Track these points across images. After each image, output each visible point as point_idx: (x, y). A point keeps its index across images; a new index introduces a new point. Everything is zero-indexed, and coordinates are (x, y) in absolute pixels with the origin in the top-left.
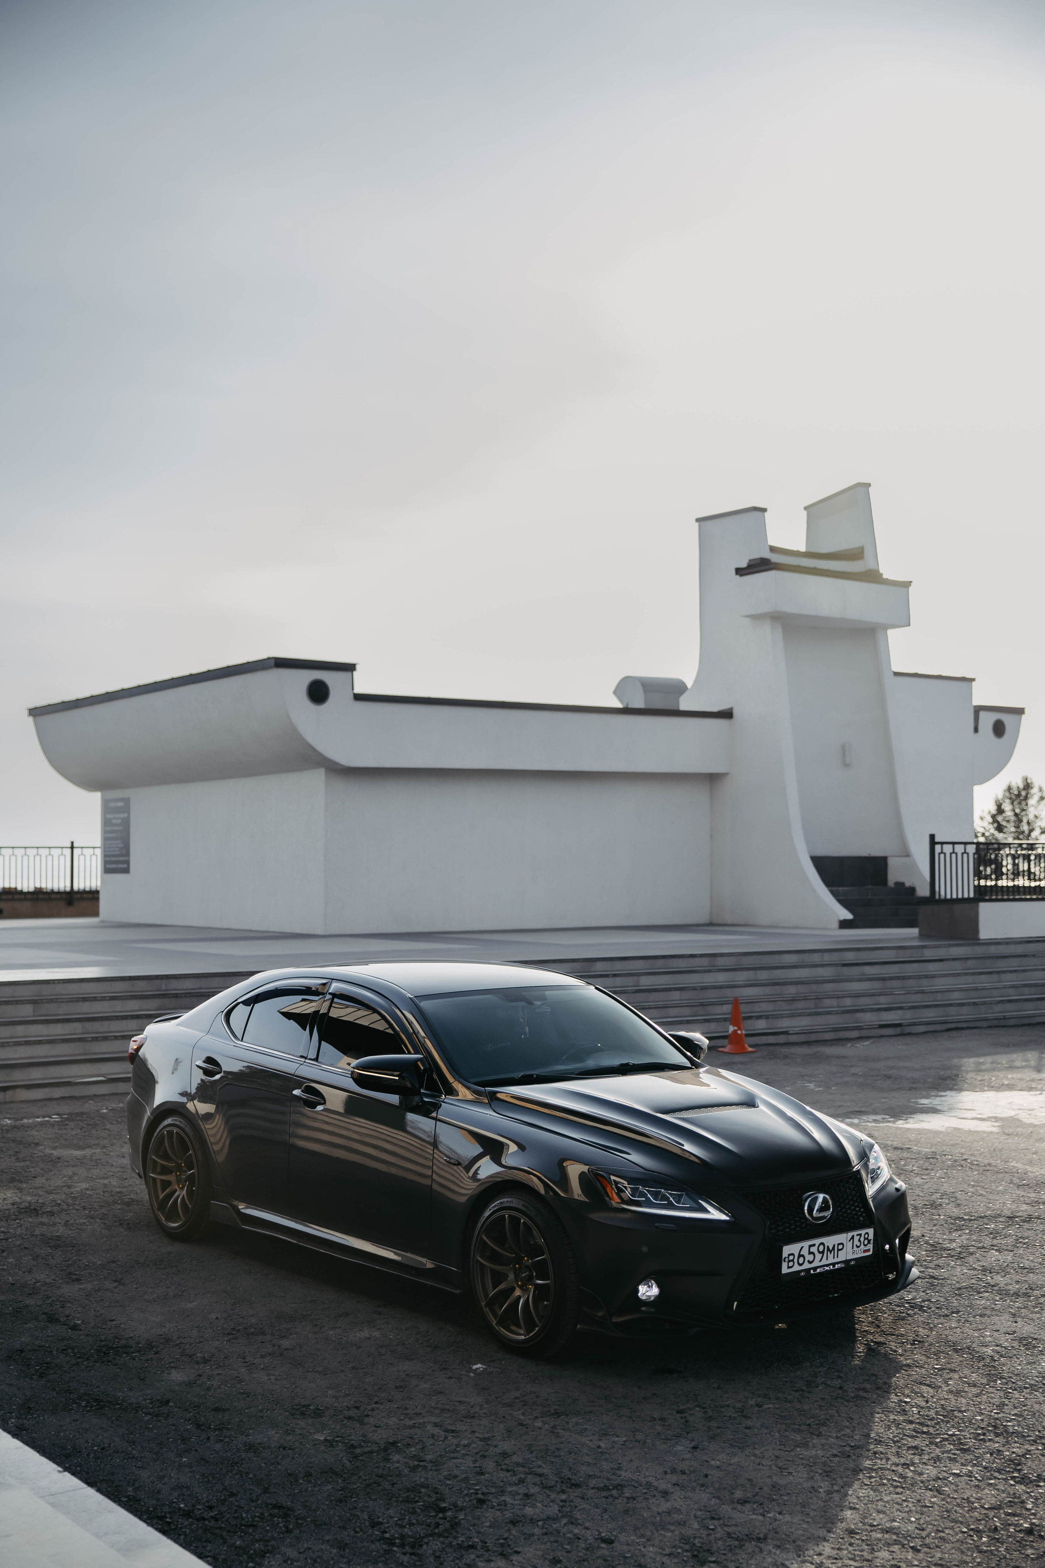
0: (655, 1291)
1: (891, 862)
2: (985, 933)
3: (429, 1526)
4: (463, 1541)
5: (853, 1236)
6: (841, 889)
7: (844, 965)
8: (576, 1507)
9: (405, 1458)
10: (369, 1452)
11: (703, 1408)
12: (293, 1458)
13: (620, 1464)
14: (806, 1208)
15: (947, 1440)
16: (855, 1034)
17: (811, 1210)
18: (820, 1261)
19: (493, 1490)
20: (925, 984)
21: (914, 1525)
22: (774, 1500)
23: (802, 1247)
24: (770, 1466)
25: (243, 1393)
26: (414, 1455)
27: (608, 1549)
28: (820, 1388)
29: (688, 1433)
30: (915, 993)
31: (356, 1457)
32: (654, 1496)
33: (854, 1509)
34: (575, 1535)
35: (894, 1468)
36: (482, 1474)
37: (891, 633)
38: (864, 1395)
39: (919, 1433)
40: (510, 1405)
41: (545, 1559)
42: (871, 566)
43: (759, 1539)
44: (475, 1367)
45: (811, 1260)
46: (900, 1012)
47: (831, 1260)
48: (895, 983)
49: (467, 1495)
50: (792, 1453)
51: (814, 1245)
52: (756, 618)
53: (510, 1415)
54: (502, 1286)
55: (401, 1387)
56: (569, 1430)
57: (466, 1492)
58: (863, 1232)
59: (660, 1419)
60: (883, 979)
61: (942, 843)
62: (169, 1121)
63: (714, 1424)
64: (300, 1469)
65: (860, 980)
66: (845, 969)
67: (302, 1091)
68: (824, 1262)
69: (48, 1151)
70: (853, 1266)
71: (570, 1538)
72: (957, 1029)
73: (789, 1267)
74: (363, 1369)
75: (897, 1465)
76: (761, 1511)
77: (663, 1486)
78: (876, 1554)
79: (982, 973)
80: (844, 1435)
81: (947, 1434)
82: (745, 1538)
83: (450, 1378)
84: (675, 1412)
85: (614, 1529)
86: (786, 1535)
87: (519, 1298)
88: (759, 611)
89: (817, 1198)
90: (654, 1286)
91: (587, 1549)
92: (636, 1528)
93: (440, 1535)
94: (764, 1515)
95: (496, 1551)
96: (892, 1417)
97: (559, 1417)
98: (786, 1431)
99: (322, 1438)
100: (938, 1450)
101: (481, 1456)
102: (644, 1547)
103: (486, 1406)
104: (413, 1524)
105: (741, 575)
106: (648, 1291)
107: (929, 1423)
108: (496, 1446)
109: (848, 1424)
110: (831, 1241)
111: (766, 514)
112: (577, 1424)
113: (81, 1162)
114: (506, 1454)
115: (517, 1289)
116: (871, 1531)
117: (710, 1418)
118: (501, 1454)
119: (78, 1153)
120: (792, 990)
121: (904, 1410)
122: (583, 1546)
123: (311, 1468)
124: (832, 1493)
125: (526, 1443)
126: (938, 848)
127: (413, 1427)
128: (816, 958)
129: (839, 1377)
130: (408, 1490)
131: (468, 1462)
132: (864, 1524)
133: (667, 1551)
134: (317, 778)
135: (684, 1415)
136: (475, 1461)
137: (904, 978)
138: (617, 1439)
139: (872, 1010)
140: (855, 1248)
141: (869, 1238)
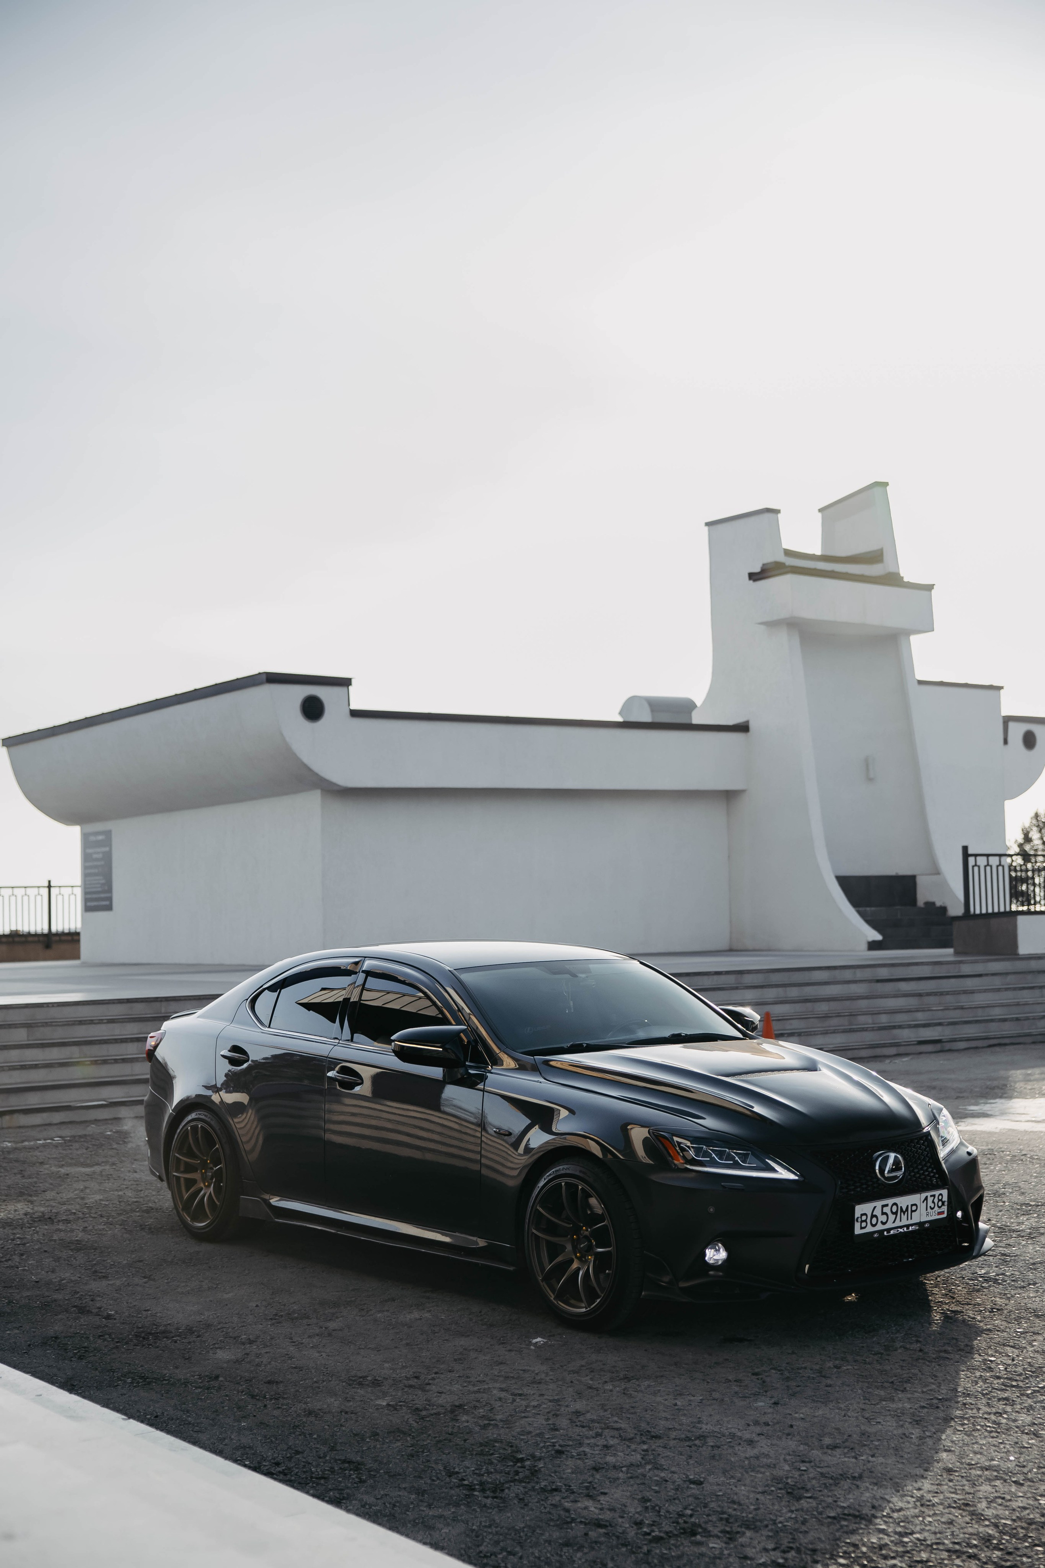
0: (722, 1255)
1: (920, 881)
2: (1024, 949)
3: (508, 1473)
4: (545, 1486)
5: (927, 1197)
6: (868, 909)
7: (878, 981)
8: (659, 1455)
9: (473, 1418)
10: (435, 1414)
11: (779, 1371)
12: (357, 1421)
13: (699, 1418)
14: (877, 1167)
15: (1038, 1391)
16: (893, 1051)
17: (882, 1171)
18: (894, 1222)
19: (571, 1443)
20: (964, 1000)
21: (1014, 1464)
22: (865, 1445)
23: (875, 1207)
24: (857, 1417)
25: (295, 1368)
26: (484, 1416)
27: (698, 1489)
28: (899, 1351)
29: (766, 1392)
30: (955, 1009)
31: (423, 1418)
32: (740, 1444)
33: (950, 1451)
34: (661, 1478)
35: (986, 1416)
36: (557, 1430)
37: (914, 639)
38: (946, 1355)
39: (1008, 1386)
40: (574, 1372)
41: (634, 1498)
42: (892, 569)
43: (854, 1478)
44: (534, 1341)
45: (884, 1221)
46: (939, 1028)
47: (905, 1222)
48: (932, 1000)
49: (544, 1447)
50: (878, 1406)
51: (887, 1205)
52: (772, 624)
53: (578, 1380)
54: (560, 1259)
55: (460, 1359)
56: (642, 1391)
57: (542, 1445)
58: (937, 1193)
59: (735, 1381)
60: (920, 995)
61: (976, 855)
62: (193, 1116)
63: (793, 1384)
64: (365, 1430)
65: (896, 996)
66: (879, 985)
67: (338, 1072)
68: (898, 1223)
69: (54, 1169)
70: (928, 1229)
71: (658, 1481)
72: (1000, 1045)
73: (862, 1228)
74: (417, 1345)
75: (990, 1414)
76: (853, 1454)
77: (747, 1436)
78: (978, 1488)
79: (1024, 988)
80: (931, 1390)
81: (1038, 1387)
82: (839, 1477)
83: (510, 1350)
84: (750, 1375)
85: (702, 1472)
86: (882, 1474)
87: (578, 1269)
88: (775, 618)
89: (887, 1158)
90: (721, 1250)
91: (677, 1489)
92: (725, 1472)
93: (521, 1481)
94: (856, 1458)
95: (582, 1493)
96: (978, 1374)
97: (629, 1381)
98: (868, 1388)
99: (385, 1404)
100: (1030, 1401)
101: (553, 1415)
102: (736, 1487)
103: (551, 1373)
104: (492, 1473)
105: (755, 580)
106: (716, 1255)
107: (1018, 1378)
108: (567, 1406)
109: (932, 1381)
110: (904, 1201)
111: (779, 515)
112: (649, 1386)
113: (91, 1176)
114: (579, 1412)
115: (575, 1260)
116: (970, 1469)
117: (788, 1379)
118: (574, 1412)
119: (88, 1170)
120: (823, 1007)
121: (990, 1368)
122: (672, 1487)
123: (377, 1428)
124: (925, 1438)
125: (599, 1403)
126: (971, 860)
127: (479, 1391)
128: (848, 975)
129: (917, 1341)
130: (481, 1445)
131: (541, 1420)
132: (962, 1463)
133: (760, 1489)
134: (313, 800)
135: (760, 1377)
136: (548, 1419)
137: (942, 994)
138: (692, 1398)
139: (910, 1027)
140: (929, 1209)
141: (943, 1200)
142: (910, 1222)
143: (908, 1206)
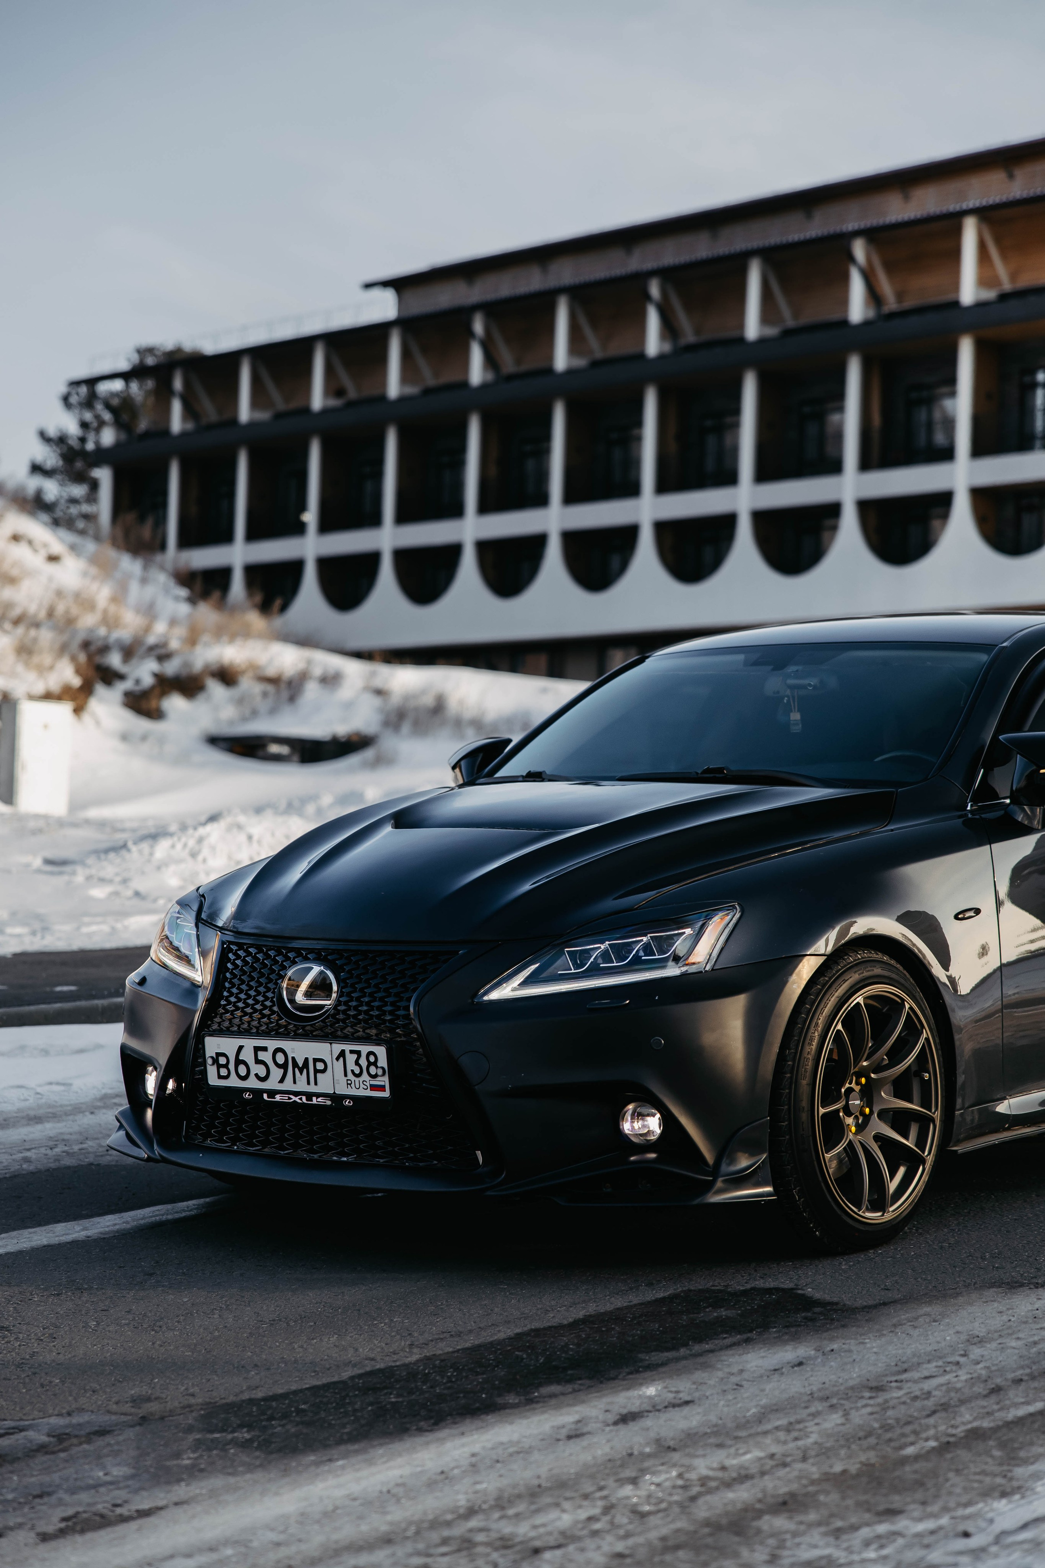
5: (344, 1052)
23: (242, 1047)
45: (263, 1074)
47: (302, 1085)
51: (265, 1049)
58: (365, 1049)
68: (288, 1085)
70: (350, 1109)
73: (220, 1077)
110: (298, 1049)
140: (350, 1076)
141: (379, 1065)
142: (312, 1089)
143: (306, 1060)
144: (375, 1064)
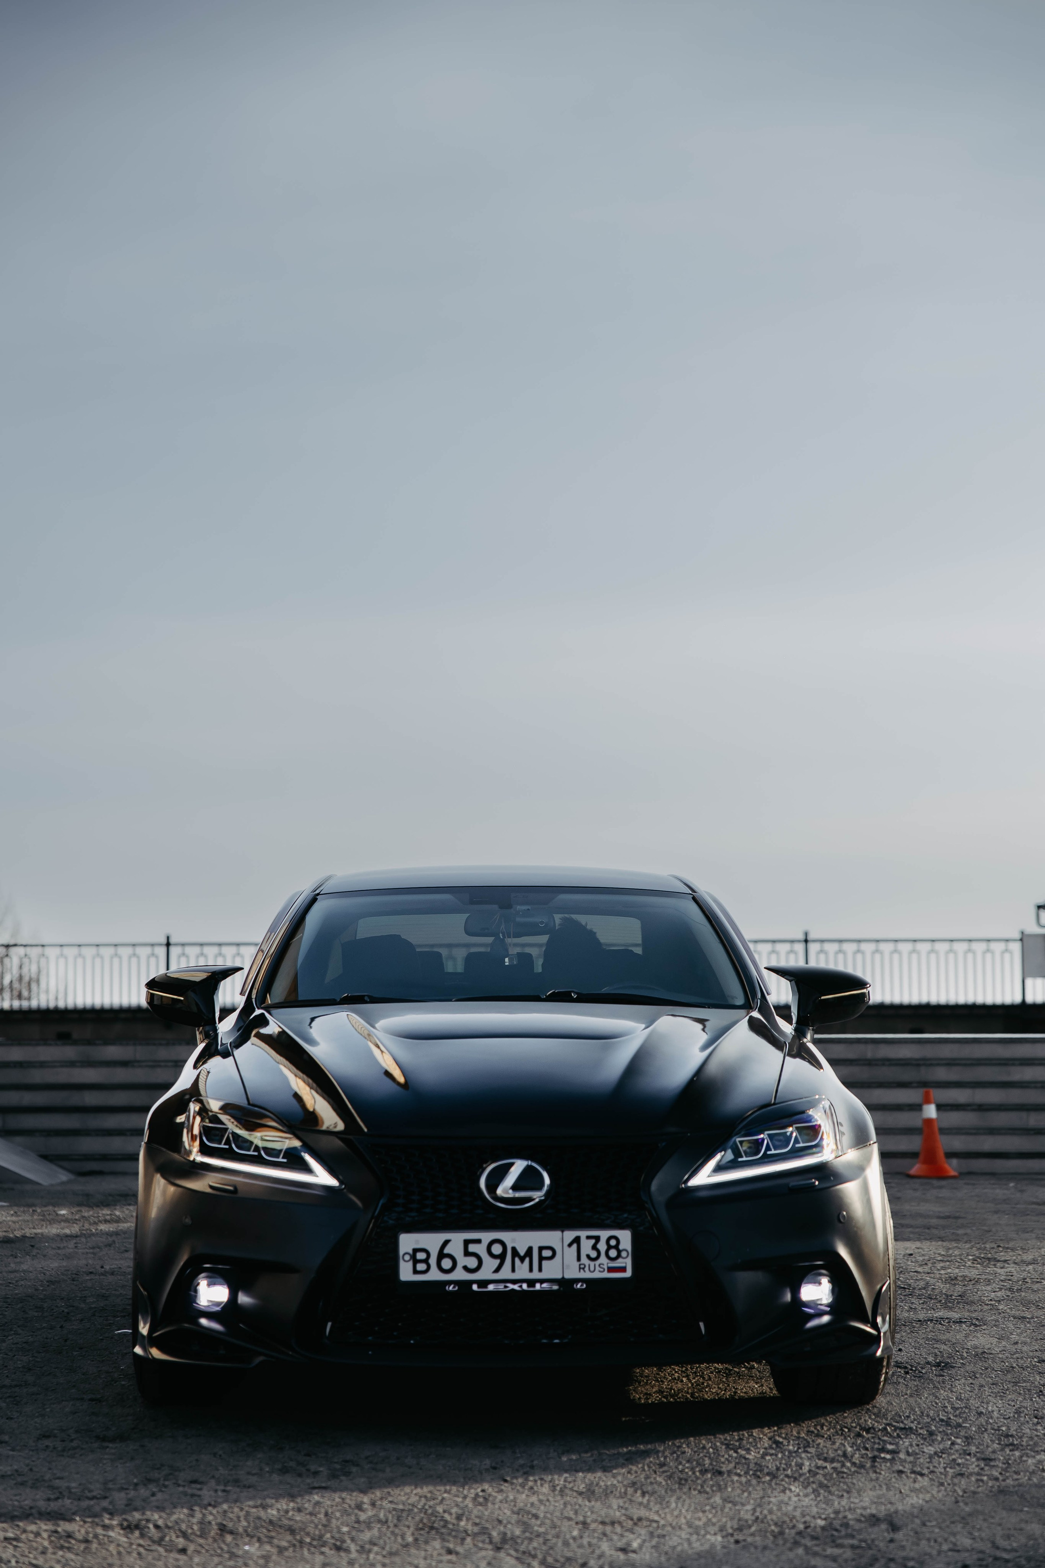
5: (578, 1238)
14: (480, 1179)
17: (492, 1183)
18: (497, 1270)
23: (448, 1241)
45: (471, 1266)
47: (522, 1274)
51: (478, 1241)
58: (604, 1234)
68: (504, 1274)
70: (579, 1293)
73: (416, 1272)
110: (520, 1239)
140: (584, 1260)
141: (621, 1247)
142: (536, 1275)
143: (530, 1247)
144: (616, 1247)
